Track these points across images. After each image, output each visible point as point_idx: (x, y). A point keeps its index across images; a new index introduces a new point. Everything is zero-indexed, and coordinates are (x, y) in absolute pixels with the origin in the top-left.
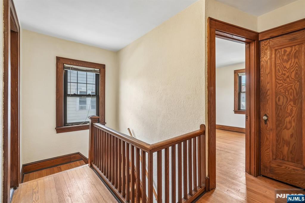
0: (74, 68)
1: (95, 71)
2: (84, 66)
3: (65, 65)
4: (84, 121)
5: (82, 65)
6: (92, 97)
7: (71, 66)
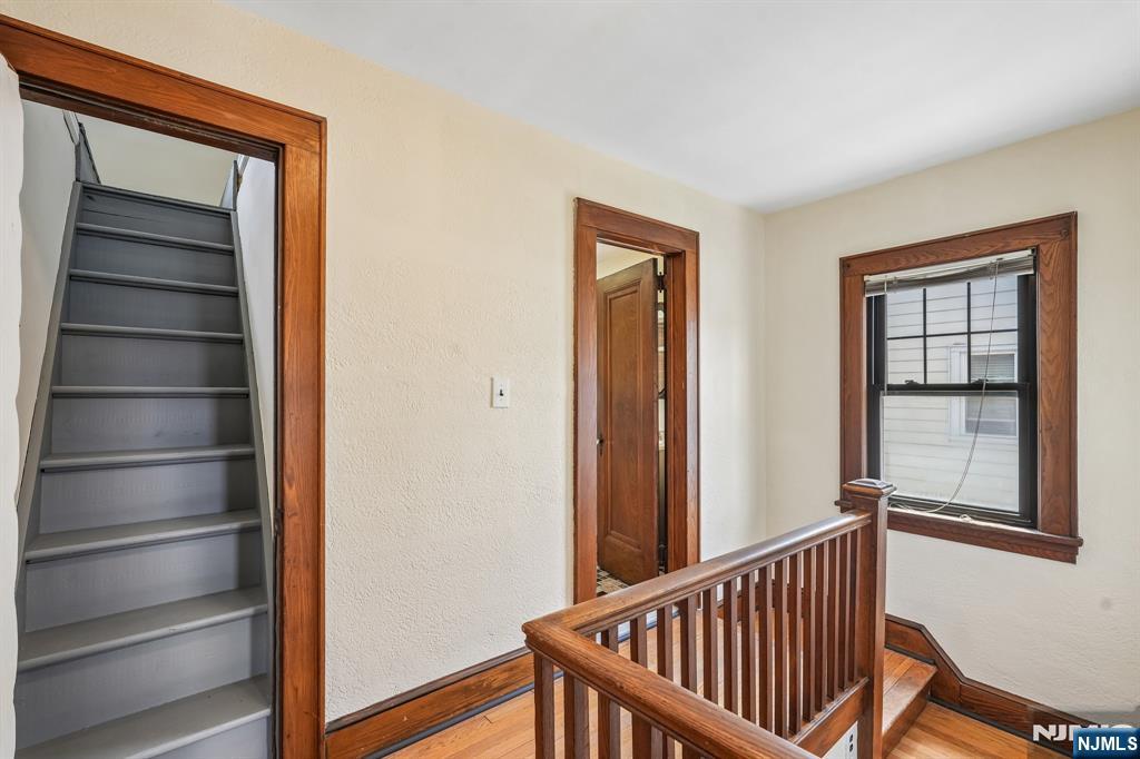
0: (900, 281)
1: (1004, 268)
2: (941, 259)
3: (866, 278)
4: (947, 500)
5: (933, 258)
6: (986, 394)
7: (891, 276)
